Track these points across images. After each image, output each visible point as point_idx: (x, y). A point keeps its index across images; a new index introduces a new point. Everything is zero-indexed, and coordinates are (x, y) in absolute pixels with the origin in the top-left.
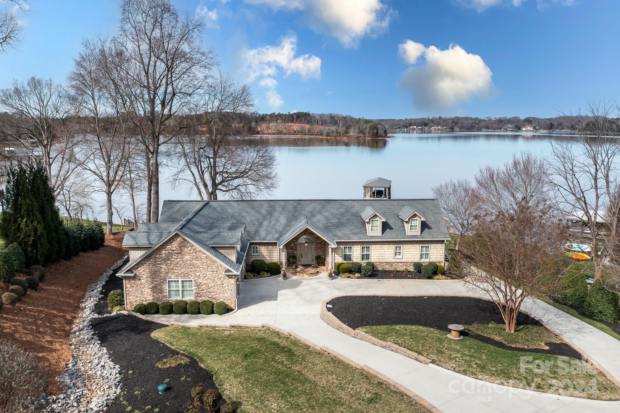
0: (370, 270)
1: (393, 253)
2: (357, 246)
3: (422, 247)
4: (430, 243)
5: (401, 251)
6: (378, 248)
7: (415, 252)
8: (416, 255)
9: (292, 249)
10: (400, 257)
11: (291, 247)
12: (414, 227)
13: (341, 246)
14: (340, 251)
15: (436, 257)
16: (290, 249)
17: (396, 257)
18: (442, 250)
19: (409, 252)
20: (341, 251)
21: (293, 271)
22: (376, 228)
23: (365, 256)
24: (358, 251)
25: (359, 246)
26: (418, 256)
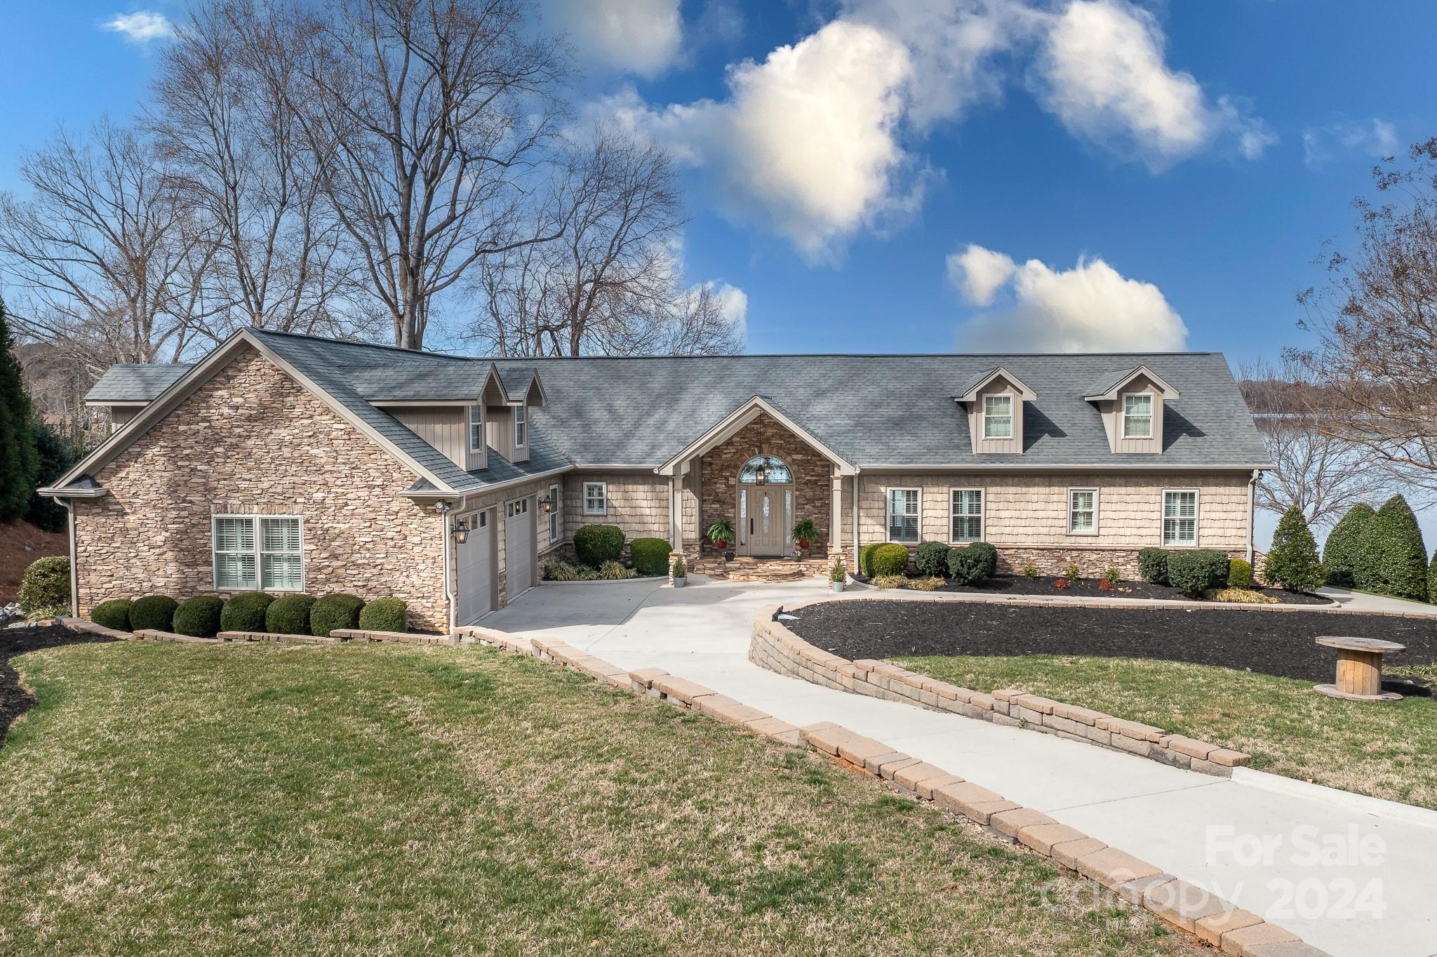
0: (977, 561)
1: (1062, 514)
2: (936, 489)
3: (1168, 495)
4: (1199, 481)
5: (1094, 509)
6: (1011, 497)
7: (1145, 515)
8: (1147, 523)
9: (719, 501)
10: (1092, 530)
11: (717, 494)
12: (1141, 426)
13: (883, 489)
14: (876, 505)
15: (1220, 532)
16: (714, 502)
17: (1077, 531)
18: (1241, 507)
19: (1123, 515)
20: (882, 505)
21: (718, 571)
22: (1001, 427)
23: (966, 526)
24: (939, 506)
25: (945, 489)
26: (1157, 528)
